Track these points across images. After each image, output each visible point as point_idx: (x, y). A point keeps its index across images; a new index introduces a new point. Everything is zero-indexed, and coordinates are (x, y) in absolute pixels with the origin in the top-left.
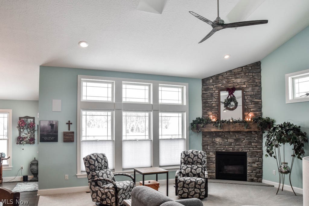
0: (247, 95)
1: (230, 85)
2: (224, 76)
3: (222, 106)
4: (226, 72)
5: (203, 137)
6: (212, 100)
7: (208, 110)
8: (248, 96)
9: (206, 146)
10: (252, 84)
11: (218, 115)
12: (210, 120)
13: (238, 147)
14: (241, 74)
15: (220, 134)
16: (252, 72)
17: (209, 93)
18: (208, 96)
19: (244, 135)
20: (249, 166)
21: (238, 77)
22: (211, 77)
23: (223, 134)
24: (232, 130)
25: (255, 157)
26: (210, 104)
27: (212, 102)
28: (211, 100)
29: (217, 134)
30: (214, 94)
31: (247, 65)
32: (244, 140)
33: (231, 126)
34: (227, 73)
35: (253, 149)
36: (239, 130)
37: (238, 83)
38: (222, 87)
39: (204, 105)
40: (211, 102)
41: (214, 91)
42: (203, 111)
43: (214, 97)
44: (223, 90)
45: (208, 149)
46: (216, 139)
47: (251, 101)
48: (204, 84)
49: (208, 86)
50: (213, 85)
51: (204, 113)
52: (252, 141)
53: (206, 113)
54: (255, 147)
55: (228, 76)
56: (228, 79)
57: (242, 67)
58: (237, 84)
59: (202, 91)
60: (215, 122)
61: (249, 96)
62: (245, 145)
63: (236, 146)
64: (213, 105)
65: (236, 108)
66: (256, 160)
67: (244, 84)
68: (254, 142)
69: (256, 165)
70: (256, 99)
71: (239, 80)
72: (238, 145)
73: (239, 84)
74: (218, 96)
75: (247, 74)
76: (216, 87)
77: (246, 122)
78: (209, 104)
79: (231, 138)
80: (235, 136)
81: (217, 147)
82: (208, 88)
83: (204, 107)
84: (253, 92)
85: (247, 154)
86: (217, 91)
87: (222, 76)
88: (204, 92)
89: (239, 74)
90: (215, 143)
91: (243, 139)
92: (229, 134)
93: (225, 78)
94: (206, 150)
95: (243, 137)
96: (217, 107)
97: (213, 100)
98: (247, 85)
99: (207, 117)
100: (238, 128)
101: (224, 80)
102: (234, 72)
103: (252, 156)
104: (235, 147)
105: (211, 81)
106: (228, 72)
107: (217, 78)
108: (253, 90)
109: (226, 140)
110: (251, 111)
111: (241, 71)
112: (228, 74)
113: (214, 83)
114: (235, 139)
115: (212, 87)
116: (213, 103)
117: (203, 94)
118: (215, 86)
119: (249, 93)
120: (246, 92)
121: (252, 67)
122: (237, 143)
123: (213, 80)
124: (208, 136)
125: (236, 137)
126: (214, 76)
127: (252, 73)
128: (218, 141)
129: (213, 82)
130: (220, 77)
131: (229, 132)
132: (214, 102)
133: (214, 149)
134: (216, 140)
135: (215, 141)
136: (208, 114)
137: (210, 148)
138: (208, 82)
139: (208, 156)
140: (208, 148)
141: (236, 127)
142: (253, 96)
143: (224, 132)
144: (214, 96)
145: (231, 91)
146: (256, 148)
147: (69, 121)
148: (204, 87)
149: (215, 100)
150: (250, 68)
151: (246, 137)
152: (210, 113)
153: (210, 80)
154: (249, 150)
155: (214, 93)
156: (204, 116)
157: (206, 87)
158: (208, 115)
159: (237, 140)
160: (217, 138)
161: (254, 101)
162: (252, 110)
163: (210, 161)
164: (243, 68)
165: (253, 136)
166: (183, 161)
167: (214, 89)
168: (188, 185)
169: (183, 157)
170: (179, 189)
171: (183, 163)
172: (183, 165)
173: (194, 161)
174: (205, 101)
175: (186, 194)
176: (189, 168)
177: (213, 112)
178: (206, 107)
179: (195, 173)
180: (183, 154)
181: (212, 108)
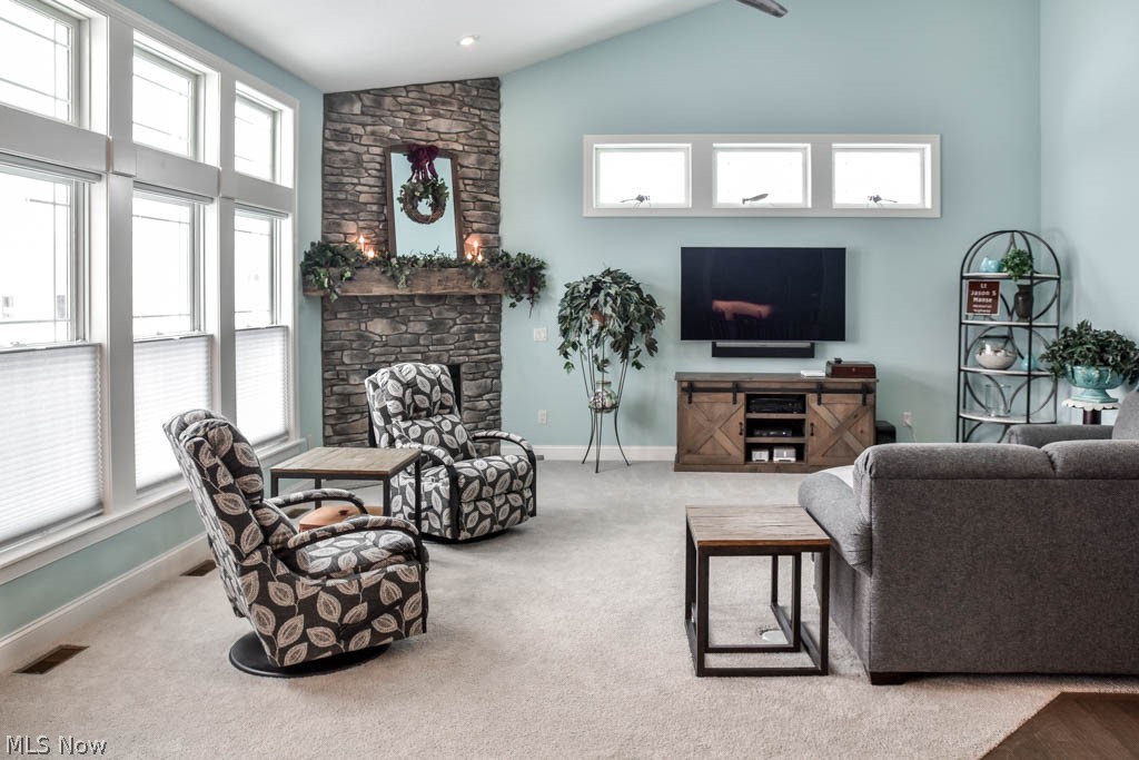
0: (464, 179)
1: (418, 136)
2: (399, 99)
3: (398, 206)
4: (405, 87)
5: (323, 320)
6: (359, 178)
7: (343, 216)
8: (466, 182)
9: (338, 354)
10: (479, 143)
11: (386, 240)
12: (359, 254)
13: (439, 348)
14: (450, 104)
15: (384, 305)
16: (478, 104)
17: (350, 151)
18: (345, 161)
19: (454, 308)
20: (467, 408)
21: (442, 112)
22: (358, 93)
23: (393, 305)
24: (437, 290)
25: (483, 377)
26: (351, 194)
27: (359, 188)
28: (356, 181)
29: (377, 307)
30: (365, 157)
31: (466, 81)
32: (455, 324)
33: (436, 277)
34: (408, 92)
35: (479, 354)
36: (456, 290)
37: (439, 133)
38: (392, 136)
39: (329, 195)
40: (355, 185)
41: (365, 149)
42: (323, 218)
43: (366, 170)
44: (396, 148)
45: (342, 363)
46: (369, 323)
47: (476, 200)
48: (334, 116)
49: (349, 125)
50: (364, 125)
51: (329, 226)
52: (475, 327)
53: (339, 225)
54: (482, 345)
55: (412, 104)
56: (412, 113)
57: (453, 83)
58: (436, 136)
59: (325, 139)
60: (375, 262)
61: (470, 182)
62: (458, 341)
63: (431, 348)
64: (363, 198)
65: (433, 221)
66: (486, 387)
67: (457, 141)
68: (479, 331)
69: (486, 403)
70: (486, 193)
71: (443, 125)
72: (441, 342)
73: (442, 136)
74: (378, 166)
75: (465, 109)
76: (373, 133)
77: (468, 264)
78: (347, 191)
79: (420, 318)
80: (429, 313)
81: (373, 354)
82: (346, 131)
83: (328, 203)
84: (479, 172)
85: (463, 369)
86: (377, 150)
87: (395, 97)
88: (332, 145)
89: (444, 103)
90: (368, 339)
91: (451, 322)
92: (411, 304)
93: (404, 107)
94: (338, 368)
95: (452, 315)
96: (375, 208)
97: (363, 181)
98: (464, 145)
99: (340, 242)
100: (456, 285)
101: (399, 114)
102: (432, 95)
103: (477, 376)
104: (429, 351)
105: (357, 108)
106: (412, 88)
107: (377, 98)
108: (481, 162)
109: (404, 328)
110: (474, 232)
111: (450, 96)
112: (411, 95)
113: (369, 120)
114: (430, 324)
115: (360, 130)
116: (360, 192)
117: (326, 151)
118: (369, 129)
119: (470, 173)
120: (462, 166)
121: (478, 89)
122: (434, 337)
123: (363, 106)
124: (344, 315)
125: (431, 315)
126: (367, 92)
127: (480, 110)
128: (378, 331)
129: (363, 113)
130: (388, 101)
131: (411, 298)
132: (366, 189)
133: (366, 361)
134: (370, 329)
135: (367, 334)
136: (345, 229)
137: (352, 359)
138: (346, 109)
139: (345, 391)
140: (346, 360)
141: (447, 279)
142: (480, 183)
143: (397, 298)
144: (365, 164)
145: (420, 156)
146: (486, 350)
148: (329, 125)
149: (371, 181)
150: (476, 93)
151: (461, 314)
152: (351, 227)
153: (352, 102)
154: (468, 356)
155: (365, 153)
156: (332, 237)
158: (345, 234)
159: (436, 326)
160: (375, 320)
161: (481, 200)
162: (475, 226)
163: (352, 409)
164: (457, 85)
165: (479, 310)
166: (401, 409)
167: (365, 141)
168: (493, 485)
169: (394, 394)
170: (466, 509)
171: (400, 417)
172: (403, 425)
173: (435, 403)
174: (333, 179)
175: (487, 522)
176: (433, 431)
177: (361, 224)
178: (337, 202)
179: (455, 446)
180: (391, 382)
181: (356, 208)
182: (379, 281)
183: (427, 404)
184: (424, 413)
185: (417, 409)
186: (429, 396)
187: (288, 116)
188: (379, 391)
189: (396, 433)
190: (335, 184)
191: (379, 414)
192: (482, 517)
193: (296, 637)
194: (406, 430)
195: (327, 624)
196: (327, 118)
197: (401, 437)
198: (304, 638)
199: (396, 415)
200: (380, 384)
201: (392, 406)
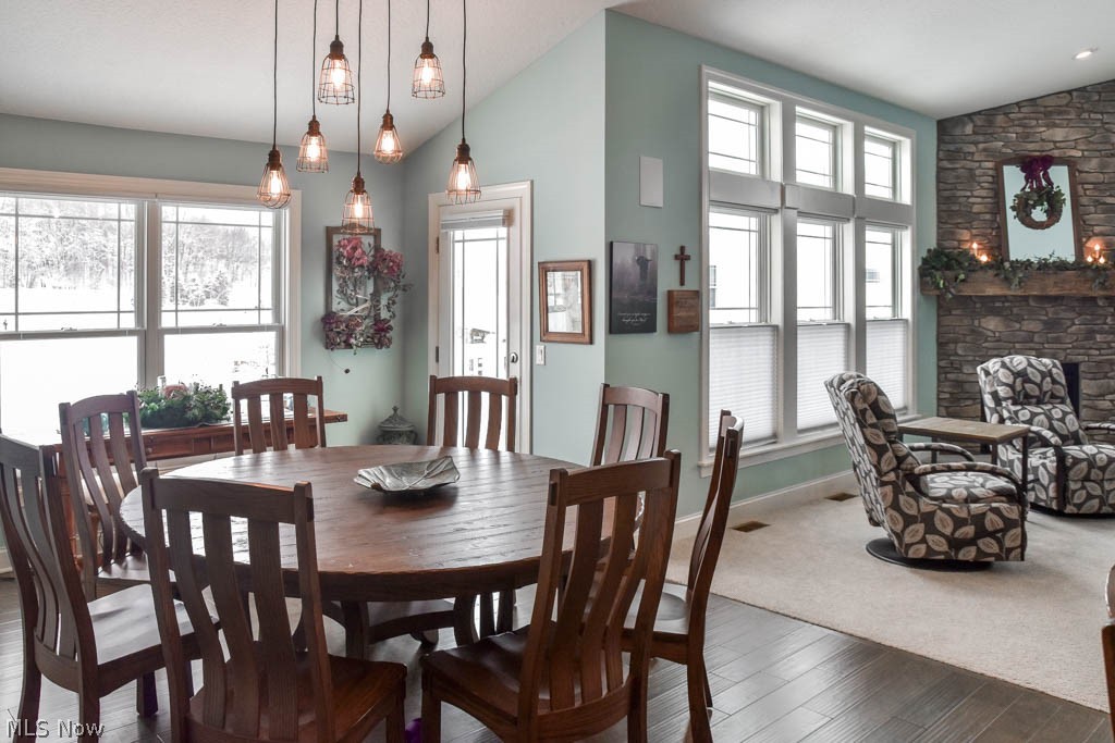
0: (1083, 184)
1: (1032, 148)
2: (1011, 115)
3: (1010, 214)
4: (1017, 104)
5: (939, 316)
6: (971, 191)
7: (957, 225)
8: (1086, 187)
9: (952, 346)
10: (1101, 147)
11: (999, 245)
12: (973, 258)
13: (1055, 346)
14: (1067, 113)
15: (997, 304)
16: (1101, 109)
17: (963, 168)
18: (958, 177)
19: (1073, 309)
20: (1085, 406)
21: (1057, 121)
22: (970, 116)
23: (1007, 304)
24: (1053, 292)
25: (1106, 377)
26: (964, 206)
27: (972, 200)
28: (969, 194)
29: (990, 305)
30: (977, 172)
31: (1085, 87)
32: (1074, 324)
33: (1050, 280)
34: (1019, 108)
35: (1100, 355)
36: (1074, 292)
37: (1055, 142)
38: (1004, 150)
39: (944, 207)
40: (968, 197)
41: (977, 164)
42: (939, 228)
43: (979, 183)
44: (1009, 162)
45: (957, 354)
46: (983, 320)
47: (1097, 203)
48: (947, 138)
49: (961, 145)
50: (976, 143)
51: (941, 237)
52: (1096, 327)
53: (953, 233)
54: (1105, 346)
55: (1025, 118)
56: (1025, 126)
57: (1069, 92)
58: (1052, 145)
59: (939, 160)
60: (988, 266)
61: (1091, 186)
62: (1076, 341)
63: (1046, 346)
64: (976, 209)
65: (1048, 226)
66: (1109, 387)
67: (1075, 148)
68: (1101, 332)
69: (1109, 403)
70: (1111, 196)
71: (1059, 134)
72: (1057, 340)
73: (1058, 145)
74: (990, 179)
75: (1085, 115)
76: (985, 150)
77: (1088, 267)
78: (960, 203)
79: (1034, 317)
80: (1044, 313)
81: (986, 348)
82: (958, 151)
83: (943, 214)
84: (1101, 176)
85: (1082, 368)
86: (990, 165)
87: (1006, 114)
88: (946, 164)
89: (1060, 113)
90: (981, 334)
91: (1069, 323)
92: (1024, 303)
93: (1016, 122)
94: (952, 358)
95: (1071, 315)
96: (988, 217)
97: (976, 193)
98: (1083, 151)
99: (954, 248)
100: (1072, 286)
101: (1011, 130)
102: (1045, 107)
103: (1098, 376)
104: (1044, 348)
105: (969, 129)
106: (1025, 104)
107: (988, 118)
108: (1102, 168)
109: (1018, 326)
110: (1096, 235)
111: (1067, 105)
112: (1023, 110)
113: (981, 138)
114: (1045, 322)
115: (972, 148)
116: (974, 204)
117: (940, 170)
118: (981, 146)
119: (1091, 178)
120: (1080, 172)
121: (1099, 93)
122: (1049, 335)
123: (975, 126)
124: (958, 312)
125: (1047, 315)
126: (979, 113)
127: (1102, 113)
128: (991, 327)
129: (975, 133)
130: (1000, 119)
131: (1025, 298)
132: (979, 200)
133: (980, 353)
134: (984, 325)
135: (981, 329)
136: (958, 237)
137: (965, 351)
138: (958, 131)
139: (960, 379)
140: (960, 352)
141: (1064, 281)
142: (1102, 187)
143: (1010, 298)
144: (977, 178)
145: (1034, 166)
146: (1110, 351)
147: (682, 249)
148: (943, 147)
149: (984, 193)
150: (1097, 98)
151: (1080, 315)
152: (965, 235)
153: (964, 125)
154: (1088, 355)
155: (977, 168)
156: (947, 244)
157: (952, 147)
158: (959, 241)
159: (1052, 325)
160: (989, 318)
161: (1105, 204)
162: (1097, 229)
163: (966, 396)
164: (1075, 94)
165: (1101, 312)
166: (1011, 394)
167: (976, 158)
168: (1103, 469)
169: (1004, 381)
170: (1073, 486)
171: (1010, 401)
172: (1013, 408)
173: (1046, 392)
174: (947, 193)
175: (1096, 502)
176: (1042, 417)
177: (974, 231)
178: (951, 213)
179: (1065, 432)
180: (1002, 370)
181: (969, 219)
182: (992, 283)
183: (1037, 393)
184: (1034, 400)
185: (1027, 396)
186: (1039, 386)
187: (906, 145)
188: (990, 377)
189: (1006, 414)
190: (948, 198)
191: (990, 397)
192: (1090, 497)
193: (918, 538)
194: (1016, 412)
195: (942, 535)
196: (940, 141)
197: (1010, 418)
198: (923, 541)
199: (1006, 399)
200: (992, 372)
201: (1002, 391)
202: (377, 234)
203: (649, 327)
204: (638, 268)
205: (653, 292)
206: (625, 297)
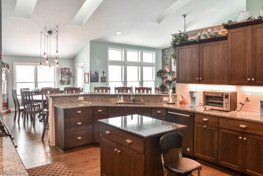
6: (167, 60)
7: (165, 66)
11: (171, 69)
12: (167, 71)
18: (165, 58)
22: (167, 48)
27: (167, 62)
30: (168, 57)
39: (163, 63)
42: (162, 66)
48: (163, 52)
50: (168, 53)
51: (163, 67)
59: (162, 55)
60: (169, 72)
64: (168, 63)
74: (170, 59)
76: (169, 54)
78: (165, 62)
88: (163, 56)
96: (170, 64)
113: (168, 52)
115: (167, 54)
117: (162, 57)
118: (169, 53)
129: (168, 51)
138: (165, 51)
147: (104, 71)
148: (163, 53)
149: (169, 61)
152: (166, 67)
153: (166, 50)
156: (163, 69)
157: (164, 54)
167: (168, 55)
174: (163, 61)
177: (168, 67)
178: (164, 64)
181: (167, 65)
187: (154, 54)
190: (163, 62)
196: (162, 53)
202: (69, 69)
203: (98, 81)
204: (95, 74)
205: (98, 77)
206: (93, 78)
